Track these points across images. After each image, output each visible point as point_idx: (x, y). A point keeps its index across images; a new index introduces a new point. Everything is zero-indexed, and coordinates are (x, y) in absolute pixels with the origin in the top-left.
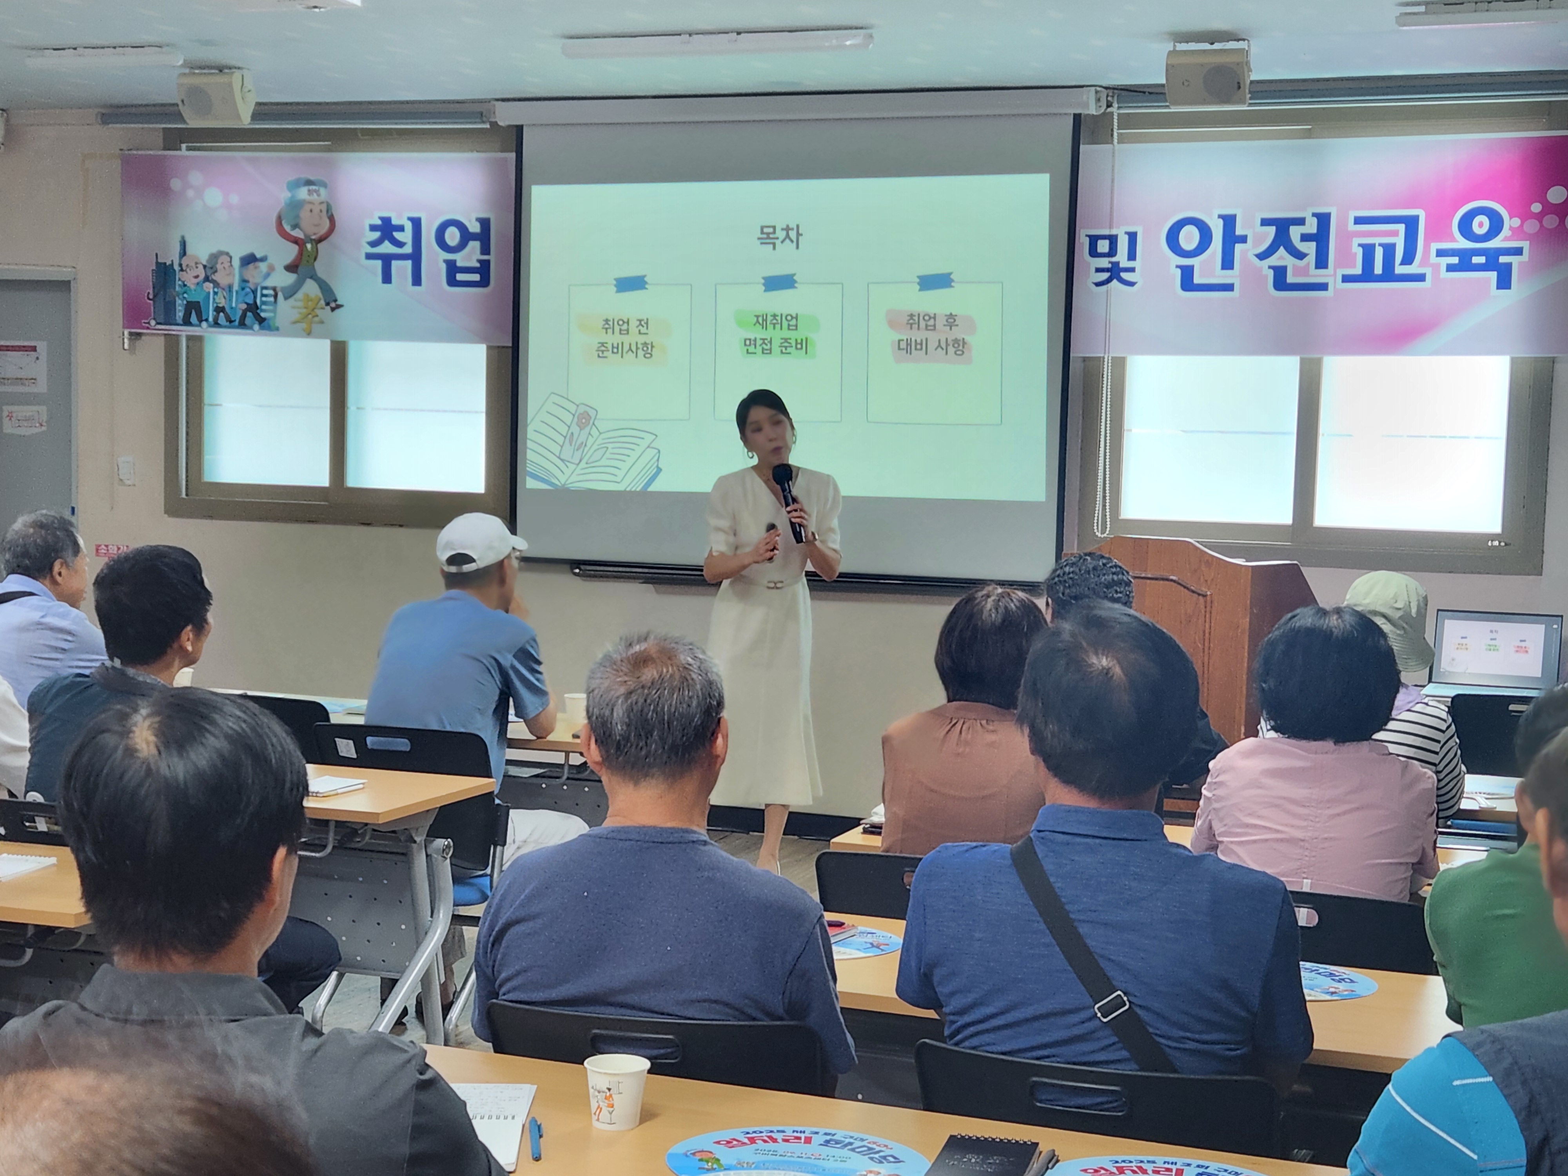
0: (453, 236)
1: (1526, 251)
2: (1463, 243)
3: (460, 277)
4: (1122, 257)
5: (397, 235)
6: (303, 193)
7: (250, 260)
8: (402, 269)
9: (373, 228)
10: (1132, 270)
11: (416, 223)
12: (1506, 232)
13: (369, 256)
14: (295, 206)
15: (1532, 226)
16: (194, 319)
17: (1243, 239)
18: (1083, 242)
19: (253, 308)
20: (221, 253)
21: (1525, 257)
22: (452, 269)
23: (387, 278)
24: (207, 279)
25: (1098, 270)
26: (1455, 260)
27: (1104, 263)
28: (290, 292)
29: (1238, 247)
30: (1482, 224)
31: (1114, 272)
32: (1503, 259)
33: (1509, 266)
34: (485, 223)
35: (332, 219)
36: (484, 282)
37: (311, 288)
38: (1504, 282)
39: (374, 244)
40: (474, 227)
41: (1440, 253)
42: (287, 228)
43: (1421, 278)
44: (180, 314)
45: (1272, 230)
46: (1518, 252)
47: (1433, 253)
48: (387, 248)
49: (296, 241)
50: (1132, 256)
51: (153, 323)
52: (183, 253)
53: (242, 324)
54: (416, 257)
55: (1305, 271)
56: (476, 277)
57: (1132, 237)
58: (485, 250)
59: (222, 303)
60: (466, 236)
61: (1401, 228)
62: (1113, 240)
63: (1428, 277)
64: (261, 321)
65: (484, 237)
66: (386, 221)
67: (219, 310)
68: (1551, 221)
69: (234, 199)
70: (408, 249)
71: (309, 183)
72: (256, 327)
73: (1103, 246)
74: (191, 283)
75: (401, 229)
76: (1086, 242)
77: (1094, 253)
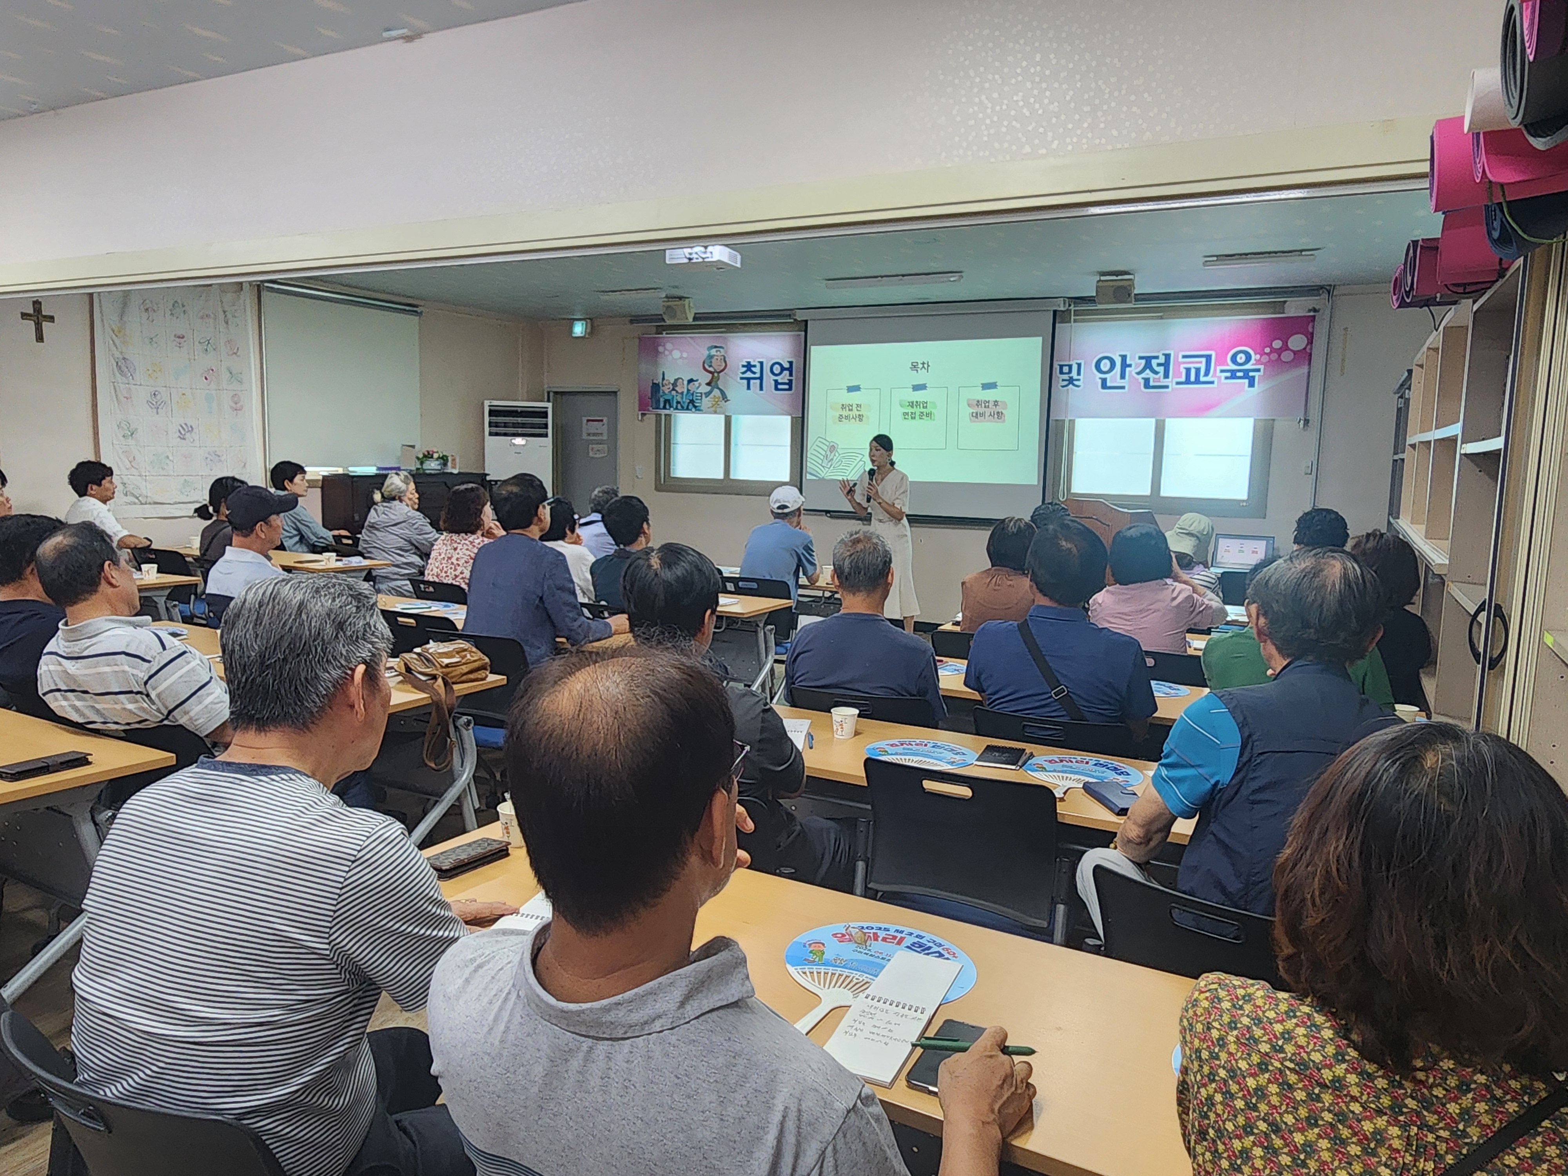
0: (777, 369)
1: (1262, 370)
2: (1234, 367)
3: (780, 387)
4: (1074, 374)
5: (753, 369)
6: (713, 352)
7: (691, 381)
8: (755, 383)
9: (743, 366)
10: (1078, 380)
11: (761, 363)
12: (1253, 361)
13: (742, 378)
14: (711, 357)
15: (1265, 359)
16: (668, 407)
17: (1130, 366)
18: (1056, 367)
19: (692, 401)
20: (679, 379)
21: (1262, 373)
22: (777, 383)
23: (749, 388)
24: (673, 389)
25: (1063, 380)
26: (1229, 374)
27: (1066, 377)
28: (708, 394)
29: (1128, 369)
30: (1241, 358)
31: (1071, 381)
32: (1251, 374)
33: (1253, 377)
34: (791, 363)
35: (725, 362)
36: (790, 389)
37: (716, 392)
38: (1251, 384)
39: (743, 373)
40: (787, 365)
41: (1222, 371)
42: (707, 367)
43: (1212, 383)
44: (662, 405)
45: (1143, 362)
46: (1258, 370)
47: (1218, 371)
48: (749, 375)
49: (710, 372)
50: (1079, 374)
51: (651, 409)
52: (663, 379)
53: (687, 409)
54: (761, 378)
55: (1158, 380)
56: (787, 387)
57: (1079, 365)
58: (791, 375)
59: (679, 400)
60: (783, 369)
61: (1204, 360)
62: (1070, 367)
63: (1216, 382)
64: (695, 407)
65: (790, 370)
66: (749, 363)
67: (678, 402)
68: (1274, 356)
69: (685, 355)
70: (758, 375)
71: (716, 347)
72: (693, 410)
73: (1066, 369)
74: (667, 392)
75: (755, 366)
76: (1058, 367)
77: (1061, 372)
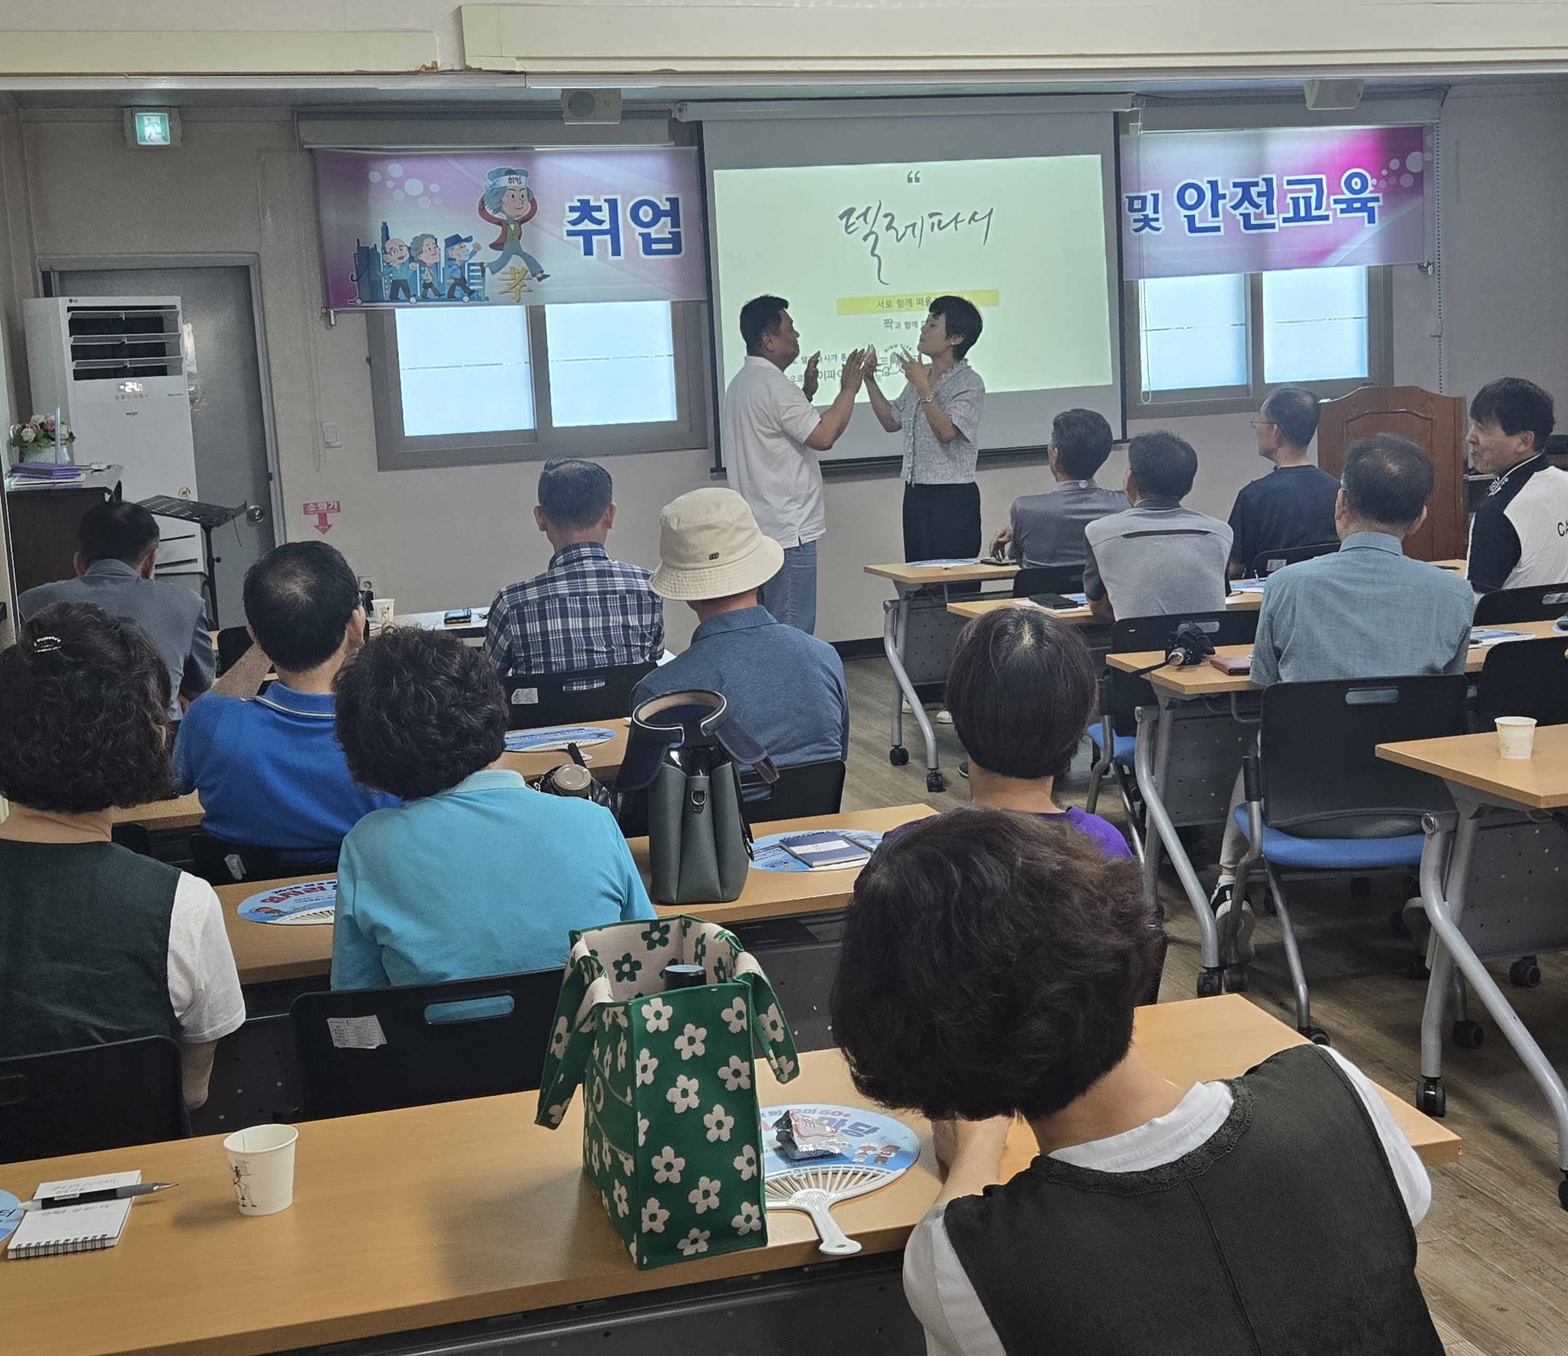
0: (646, 214)
1: (1381, 199)
2: (1348, 195)
3: (654, 247)
4: (1149, 212)
5: (595, 214)
6: (504, 181)
7: (455, 240)
8: (601, 242)
9: (572, 209)
10: (1157, 220)
11: (613, 204)
12: (1370, 188)
13: (570, 233)
14: (498, 193)
15: (1383, 184)
16: (401, 295)
17: (1223, 197)
18: (1125, 201)
19: (462, 282)
20: (424, 236)
21: (1381, 203)
22: (648, 240)
23: (588, 251)
24: (411, 259)
25: (1136, 221)
26: (1344, 206)
27: (1139, 215)
28: (497, 267)
29: (1221, 202)
30: (1356, 183)
31: (1146, 222)
32: (1370, 205)
33: (1373, 208)
34: (674, 202)
35: (533, 202)
36: (677, 250)
37: (516, 262)
38: (1371, 220)
39: (574, 223)
40: (665, 206)
42: (490, 212)
43: (1326, 218)
44: (387, 293)
45: (1240, 190)
46: (1376, 199)
47: (1332, 202)
48: (587, 225)
49: (499, 222)
50: (1156, 211)
51: (359, 301)
52: (386, 237)
53: (451, 297)
54: (614, 231)
55: (1261, 216)
56: (670, 246)
57: (1156, 197)
58: (676, 224)
59: (430, 279)
60: (658, 214)
61: (1313, 186)
62: (1144, 199)
63: (1331, 217)
64: (470, 293)
65: (674, 214)
66: (585, 203)
67: (426, 286)
68: (1393, 181)
69: (435, 188)
70: (606, 226)
71: (510, 172)
72: (466, 299)
73: (1137, 204)
74: (396, 264)
75: (599, 209)
76: (1127, 200)
77: (1132, 209)
